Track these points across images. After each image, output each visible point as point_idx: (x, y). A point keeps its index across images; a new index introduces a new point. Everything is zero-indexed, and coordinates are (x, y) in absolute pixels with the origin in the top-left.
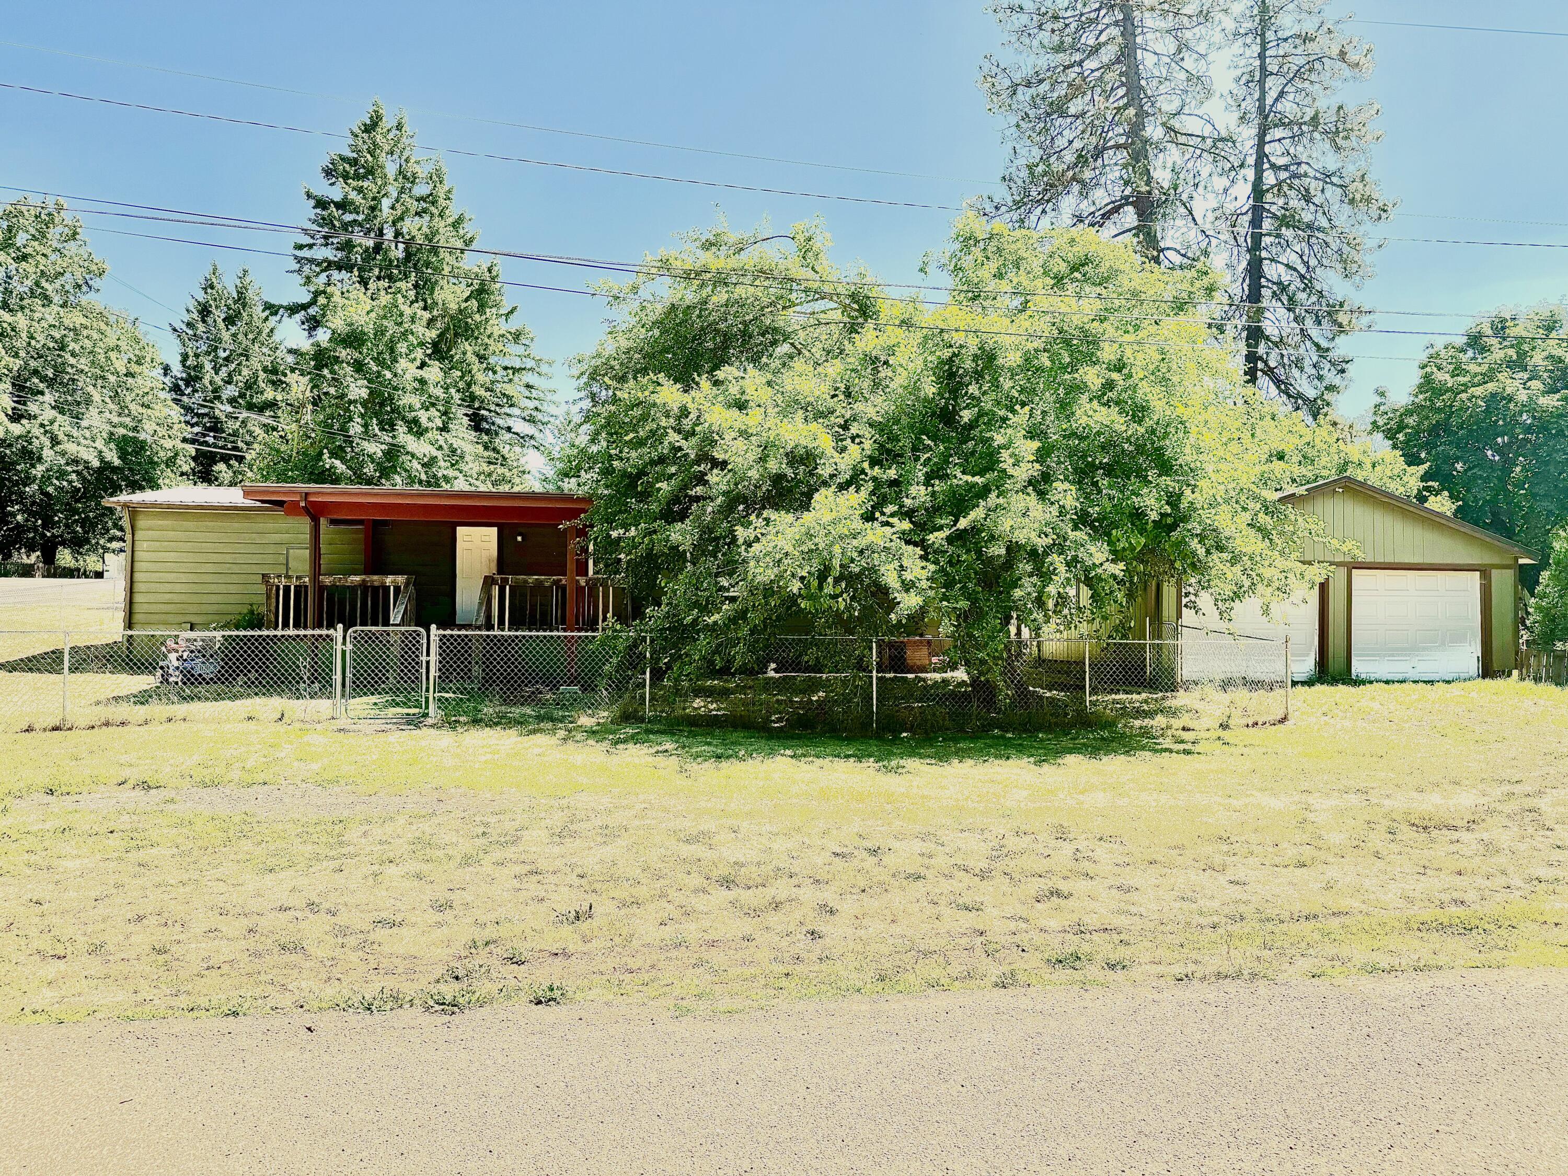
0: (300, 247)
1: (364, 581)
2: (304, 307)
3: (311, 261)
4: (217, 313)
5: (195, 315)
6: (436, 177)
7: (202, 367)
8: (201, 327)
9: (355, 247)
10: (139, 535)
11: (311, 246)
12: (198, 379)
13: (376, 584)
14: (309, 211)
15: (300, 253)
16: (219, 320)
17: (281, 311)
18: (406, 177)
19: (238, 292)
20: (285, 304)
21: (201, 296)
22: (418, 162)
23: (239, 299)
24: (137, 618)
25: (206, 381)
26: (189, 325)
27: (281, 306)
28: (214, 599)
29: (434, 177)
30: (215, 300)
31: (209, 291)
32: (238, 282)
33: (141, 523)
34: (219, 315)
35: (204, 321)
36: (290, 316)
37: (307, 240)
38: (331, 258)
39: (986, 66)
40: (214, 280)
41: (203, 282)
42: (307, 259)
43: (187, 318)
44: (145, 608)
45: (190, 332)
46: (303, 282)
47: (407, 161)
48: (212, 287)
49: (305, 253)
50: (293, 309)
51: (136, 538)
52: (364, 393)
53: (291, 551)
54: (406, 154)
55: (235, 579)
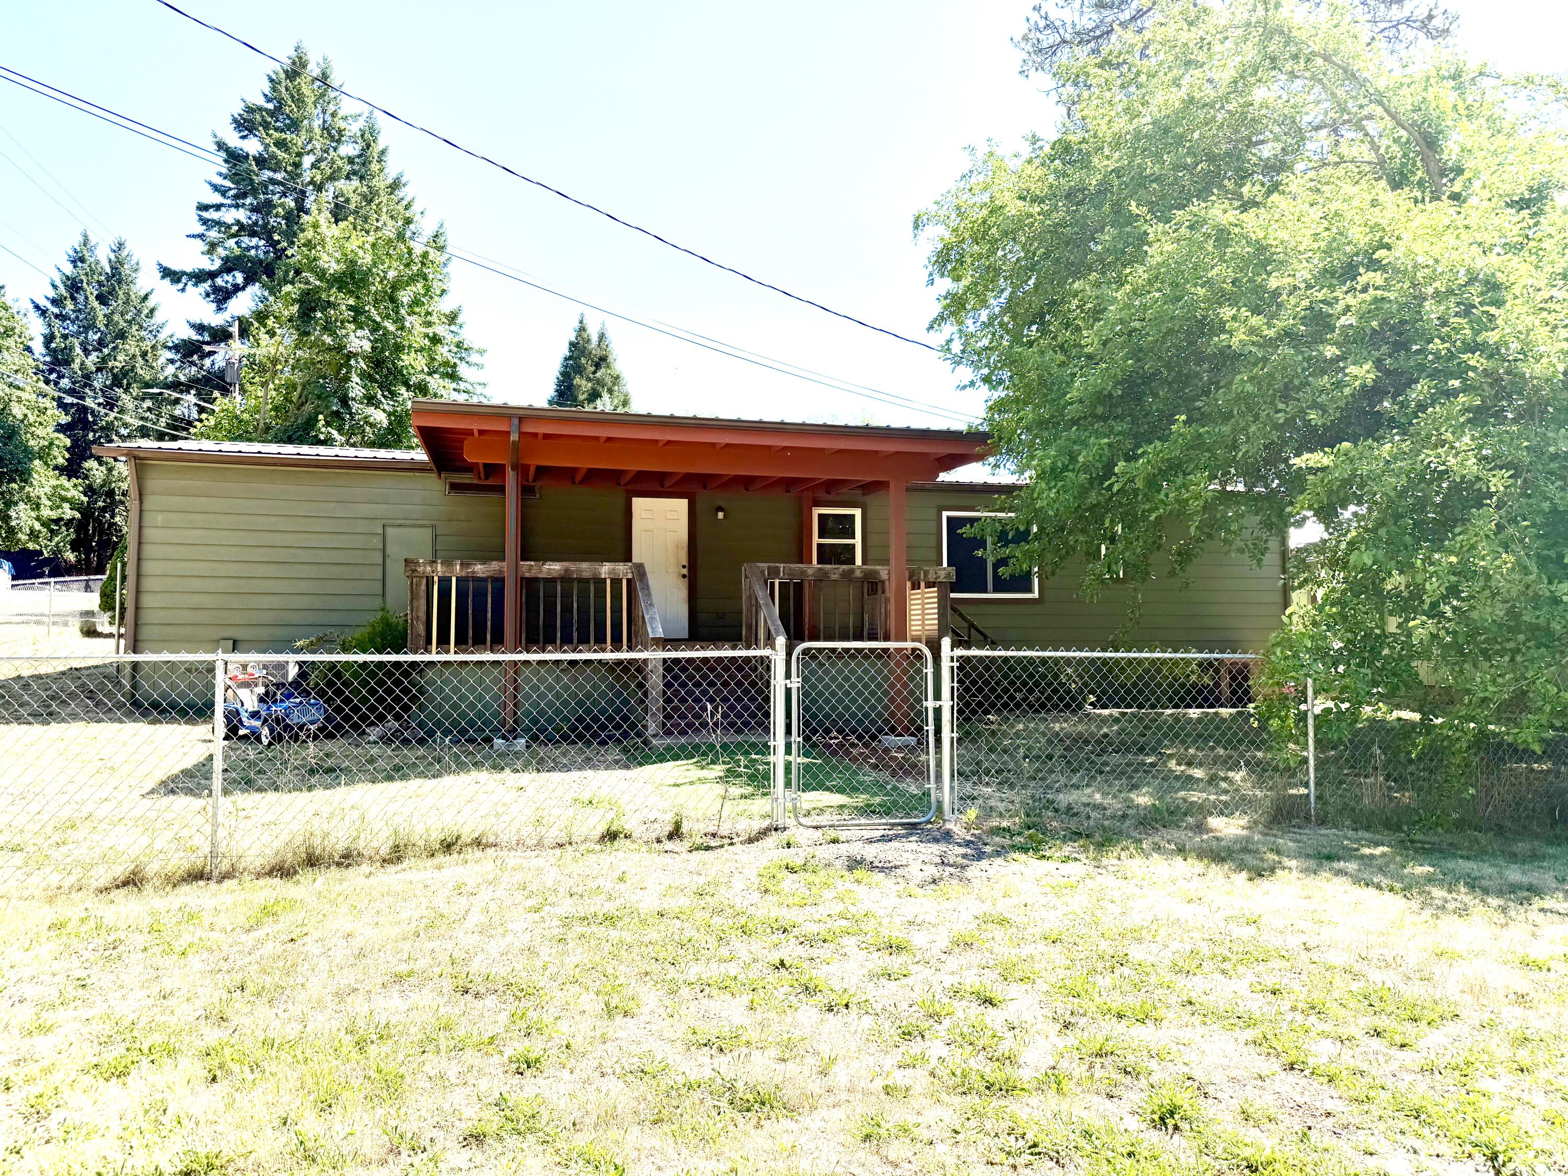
0: (204, 207)
1: (567, 570)
2: (212, 275)
3: (218, 223)
4: (89, 289)
5: (62, 290)
6: (368, 138)
7: (71, 349)
8: (69, 305)
9: (275, 207)
10: (151, 502)
11: (218, 207)
12: (67, 362)
13: (586, 575)
14: (218, 165)
15: (206, 215)
16: (92, 298)
17: (184, 279)
18: (334, 136)
19: (112, 268)
20: (188, 270)
21: (69, 269)
22: (345, 118)
23: (114, 276)
24: (145, 632)
25: (76, 366)
26: (54, 302)
27: (184, 273)
28: (266, 602)
29: (367, 136)
30: (87, 274)
31: (79, 264)
32: (112, 256)
33: (154, 483)
34: (92, 291)
35: (73, 298)
36: (196, 285)
37: (217, 199)
38: (244, 221)
39: (1035, 17)
40: (85, 252)
41: (72, 253)
42: (213, 221)
43: (52, 294)
44: (161, 616)
45: (56, 311)
46: (206, 248)
47: (333, 115)
48: (82, 260)
49: (212, 215)
50: (199, 277)
51: (146, 506)
52: (367, 346)
53: (390, 531)
54: (331, 108)
55: (305, 571)
